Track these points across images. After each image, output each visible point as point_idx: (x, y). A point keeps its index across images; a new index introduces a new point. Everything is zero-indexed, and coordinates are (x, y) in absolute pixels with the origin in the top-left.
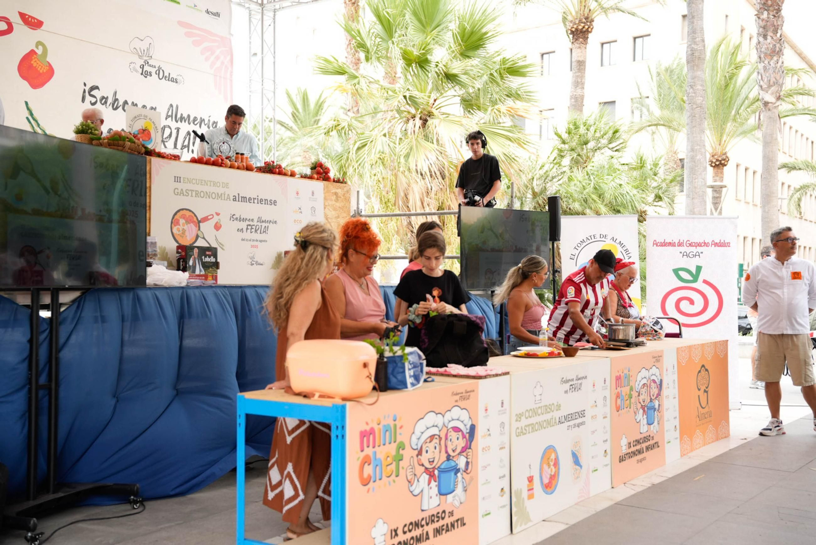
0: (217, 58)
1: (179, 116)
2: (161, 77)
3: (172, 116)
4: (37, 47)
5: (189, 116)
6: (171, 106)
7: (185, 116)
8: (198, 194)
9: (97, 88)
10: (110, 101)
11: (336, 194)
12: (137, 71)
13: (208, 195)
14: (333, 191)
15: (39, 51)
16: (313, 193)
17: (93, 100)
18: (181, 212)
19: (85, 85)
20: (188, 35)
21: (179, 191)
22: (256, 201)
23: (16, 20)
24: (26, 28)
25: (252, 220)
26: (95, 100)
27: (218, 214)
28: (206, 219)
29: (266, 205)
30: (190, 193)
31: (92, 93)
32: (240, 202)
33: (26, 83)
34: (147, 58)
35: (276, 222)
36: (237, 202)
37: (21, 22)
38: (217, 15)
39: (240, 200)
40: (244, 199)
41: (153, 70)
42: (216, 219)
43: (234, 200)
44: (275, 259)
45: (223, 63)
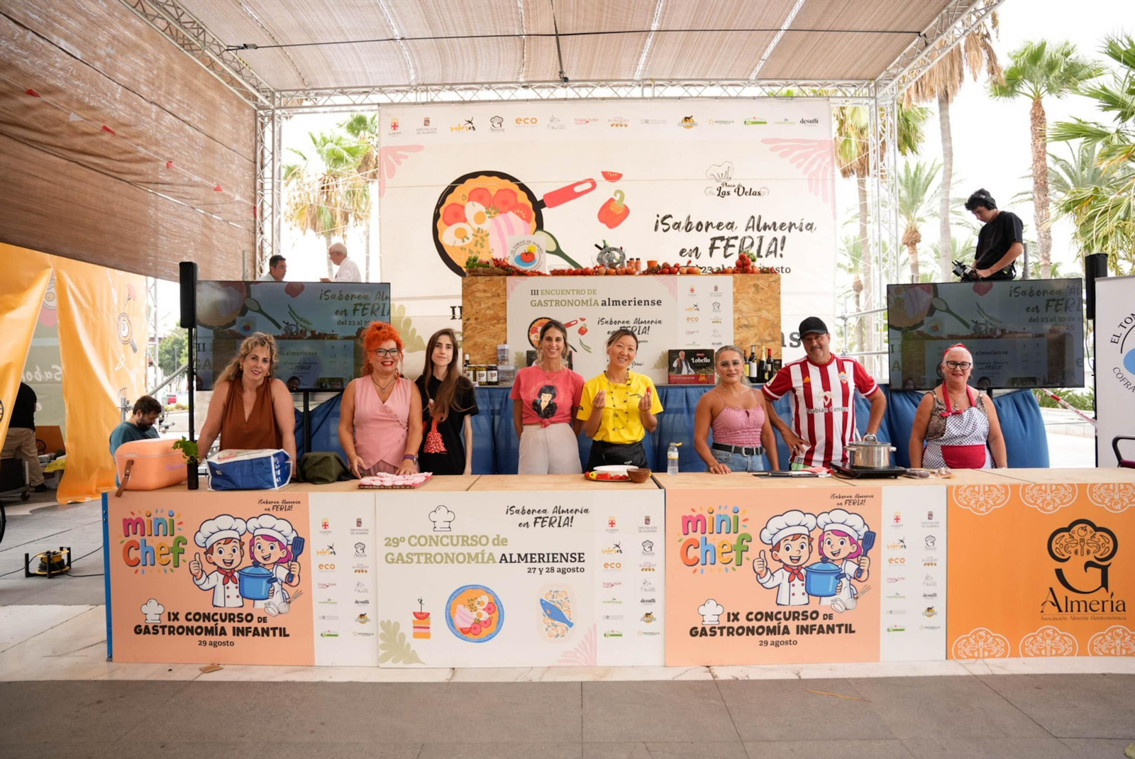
0: (813, 162)
1: (762, 225)
2: (741, 192)
3: (753, 227)
4: (615, 195)
5: (774, 224)
6: (753, 217)
7: (770, 223)
8: (558, 303)
9: (670, 216)
10: (683, 225)
11: (756, 286)
12: (713, 194)
13: (571, 303)
14: (752, 283)
15: (617, 198)
16: (716, 288)
17: (666, 227)
18: (540, 321)
19: (658, 216)
20: (772, 149)
21: (537, 302)
22: (632, 303)
23: (599, 178)
24: (608, 183)
25: (628, 322)
26: (667, 227)
27: (583, 320)
28: (569, 325)
29: (647, 306)
30: (549, 303)
31: (665, 222)
32: (611, 306)
33: (604, 226)
34: (723, 181)
35: (660, 322)
36: (607, 306)
37: (603, 179)
38: (816, 121)
39: (611, 303)
40: (616, 303)
41: (731, 190)
42: (580, 324)
43: (604, 304)
44: (658, 359)
45: (820, 166)
